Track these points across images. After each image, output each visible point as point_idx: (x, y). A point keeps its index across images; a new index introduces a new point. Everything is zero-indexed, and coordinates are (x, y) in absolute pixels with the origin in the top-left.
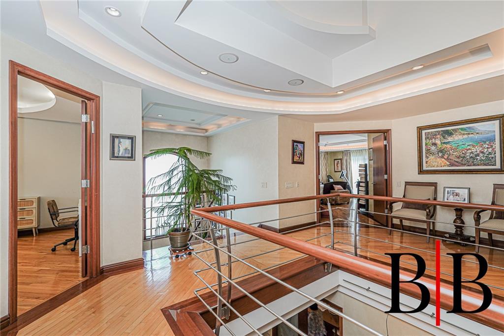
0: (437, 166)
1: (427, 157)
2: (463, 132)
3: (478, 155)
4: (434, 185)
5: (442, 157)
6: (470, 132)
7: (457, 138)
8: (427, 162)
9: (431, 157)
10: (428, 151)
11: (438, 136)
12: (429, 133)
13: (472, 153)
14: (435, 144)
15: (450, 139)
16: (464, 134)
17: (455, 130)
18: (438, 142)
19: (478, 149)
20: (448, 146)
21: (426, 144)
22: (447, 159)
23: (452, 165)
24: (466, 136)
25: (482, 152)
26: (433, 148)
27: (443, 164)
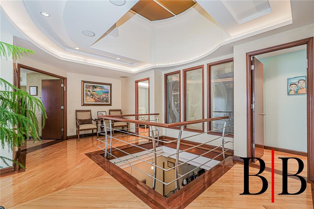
0: (90, 102)
1: (86, 97)
2: (100, 88)
3: (104, 98)
4: (90, 111)
5: (92, 98)
6: (102, 88)
7: (98, 90)
8: (86, 100)
9: (88, 97)
10: (86, 94)
11: (91, 87)
12: (87, 85)
13: (102, 97)
14: (89, 91)
15: (95, 90)
16: (100, 89)
17: (97, 86)
18: (91, 90)
19: (104, 96)
20: (95, 93)
21: (86, 90)
22: (94, 99)
23: (96, 102)
24: (101, 90)
25: (105, 97)
26: (89, 93)
27: (92, 101)
